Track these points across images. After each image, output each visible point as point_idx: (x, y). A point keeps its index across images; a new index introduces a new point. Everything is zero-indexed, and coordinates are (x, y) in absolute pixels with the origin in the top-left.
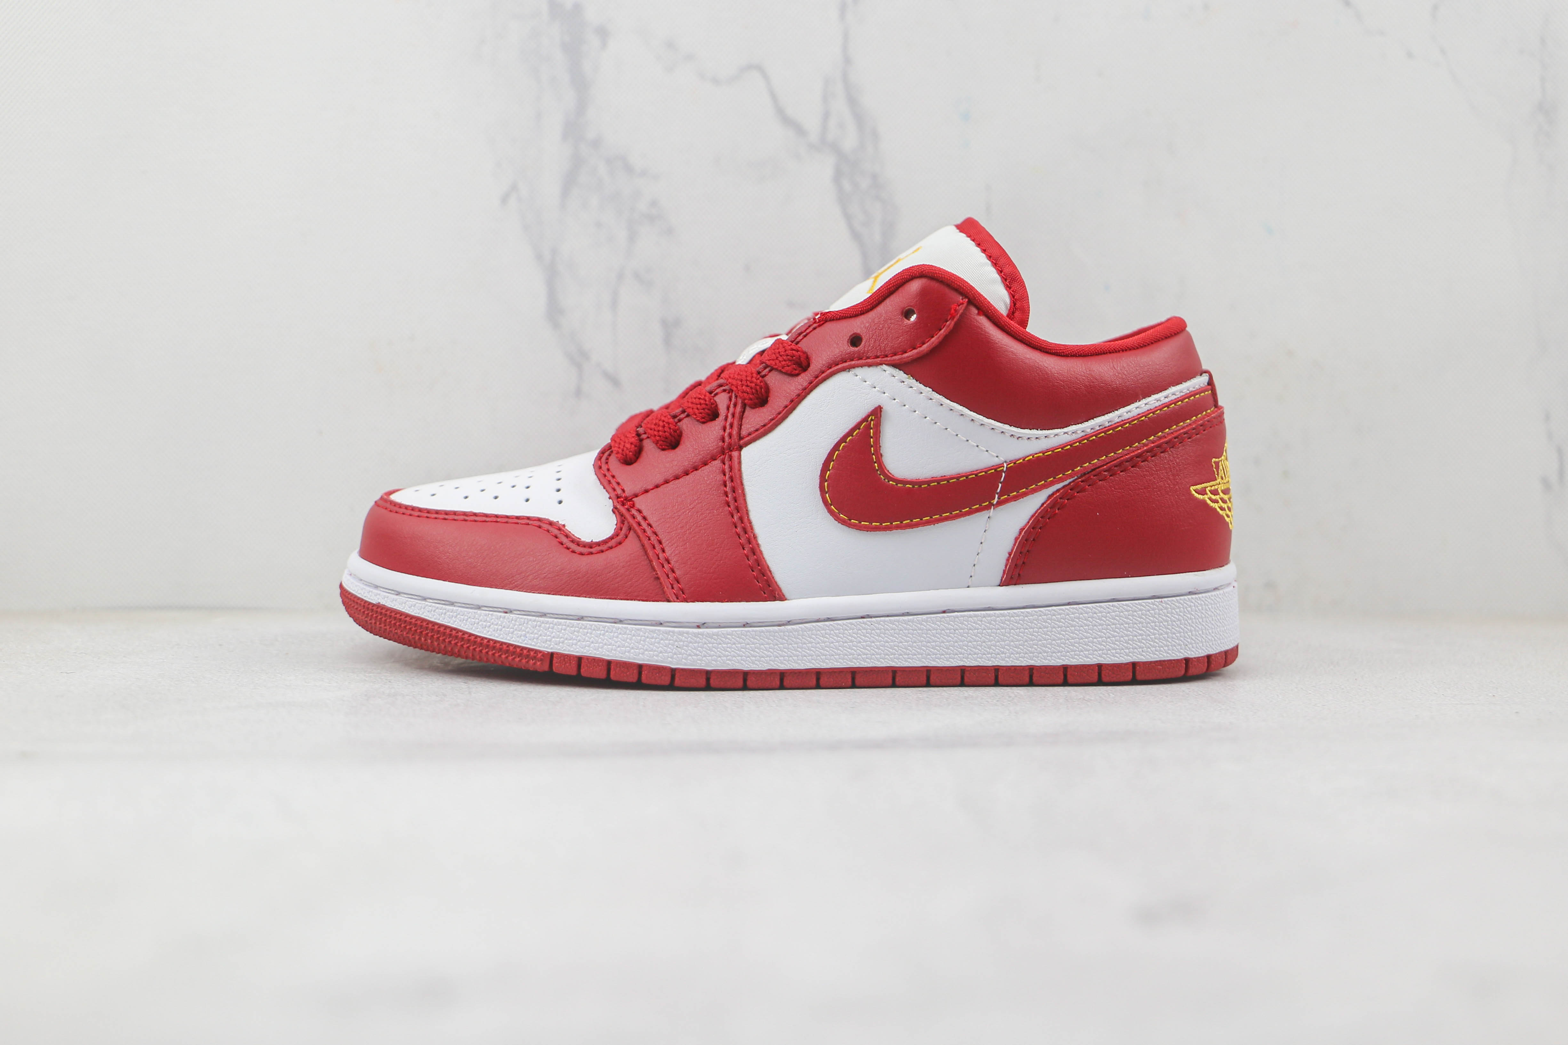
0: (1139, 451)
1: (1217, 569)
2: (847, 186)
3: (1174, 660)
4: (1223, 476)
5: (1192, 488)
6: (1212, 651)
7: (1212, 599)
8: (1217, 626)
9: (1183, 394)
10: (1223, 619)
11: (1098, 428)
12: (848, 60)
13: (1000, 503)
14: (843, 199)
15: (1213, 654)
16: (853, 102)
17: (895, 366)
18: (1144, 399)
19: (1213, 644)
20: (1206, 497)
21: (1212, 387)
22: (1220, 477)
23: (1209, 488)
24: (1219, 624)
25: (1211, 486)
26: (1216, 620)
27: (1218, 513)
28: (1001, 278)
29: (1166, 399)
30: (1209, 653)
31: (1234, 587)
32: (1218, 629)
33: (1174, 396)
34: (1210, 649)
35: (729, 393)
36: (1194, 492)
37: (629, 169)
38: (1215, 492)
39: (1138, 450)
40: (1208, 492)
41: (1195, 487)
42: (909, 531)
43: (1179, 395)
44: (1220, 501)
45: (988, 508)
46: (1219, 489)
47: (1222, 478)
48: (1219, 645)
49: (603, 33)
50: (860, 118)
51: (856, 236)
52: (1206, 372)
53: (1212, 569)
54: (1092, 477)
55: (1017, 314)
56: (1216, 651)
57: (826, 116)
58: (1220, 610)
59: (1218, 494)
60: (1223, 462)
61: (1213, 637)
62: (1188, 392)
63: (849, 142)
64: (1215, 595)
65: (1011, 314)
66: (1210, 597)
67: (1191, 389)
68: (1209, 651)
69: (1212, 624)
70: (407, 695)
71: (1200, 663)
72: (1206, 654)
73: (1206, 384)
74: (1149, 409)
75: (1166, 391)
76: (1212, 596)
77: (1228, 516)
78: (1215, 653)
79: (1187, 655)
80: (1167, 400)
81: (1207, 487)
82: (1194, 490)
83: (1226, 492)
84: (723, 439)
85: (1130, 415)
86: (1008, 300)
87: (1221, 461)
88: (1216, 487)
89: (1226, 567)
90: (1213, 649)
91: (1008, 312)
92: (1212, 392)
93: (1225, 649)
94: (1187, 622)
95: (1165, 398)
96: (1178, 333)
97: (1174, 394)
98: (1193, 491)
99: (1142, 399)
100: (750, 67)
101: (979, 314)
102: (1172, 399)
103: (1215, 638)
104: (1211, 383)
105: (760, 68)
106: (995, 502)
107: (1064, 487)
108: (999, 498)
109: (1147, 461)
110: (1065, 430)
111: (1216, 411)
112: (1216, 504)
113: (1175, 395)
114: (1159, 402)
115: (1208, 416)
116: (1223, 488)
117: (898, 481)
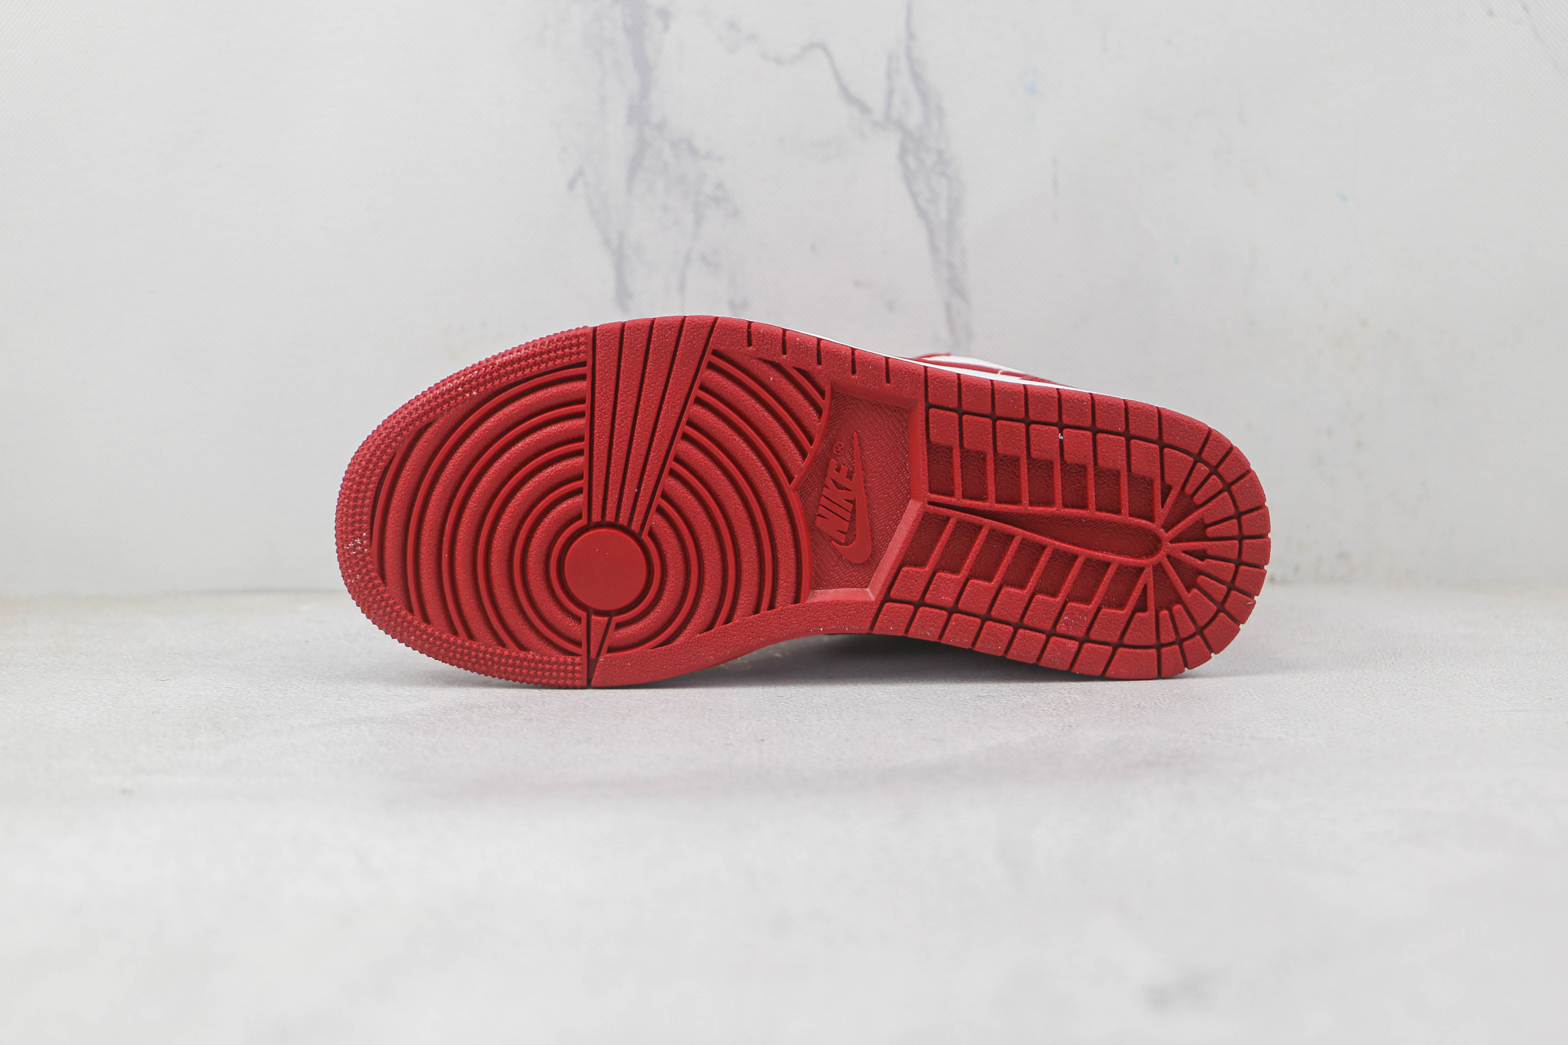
2: (912, 163)
12: (911, 36)
14: (908, 177)
16: (917, 78)
37: (693, 151)
49: (665, 15)
50: (924, 95)
51: (922, 213)
57: (890, 93)
63: (914, 119)
70: (483, 707)
100: (813, 46)
105: (823, 47)
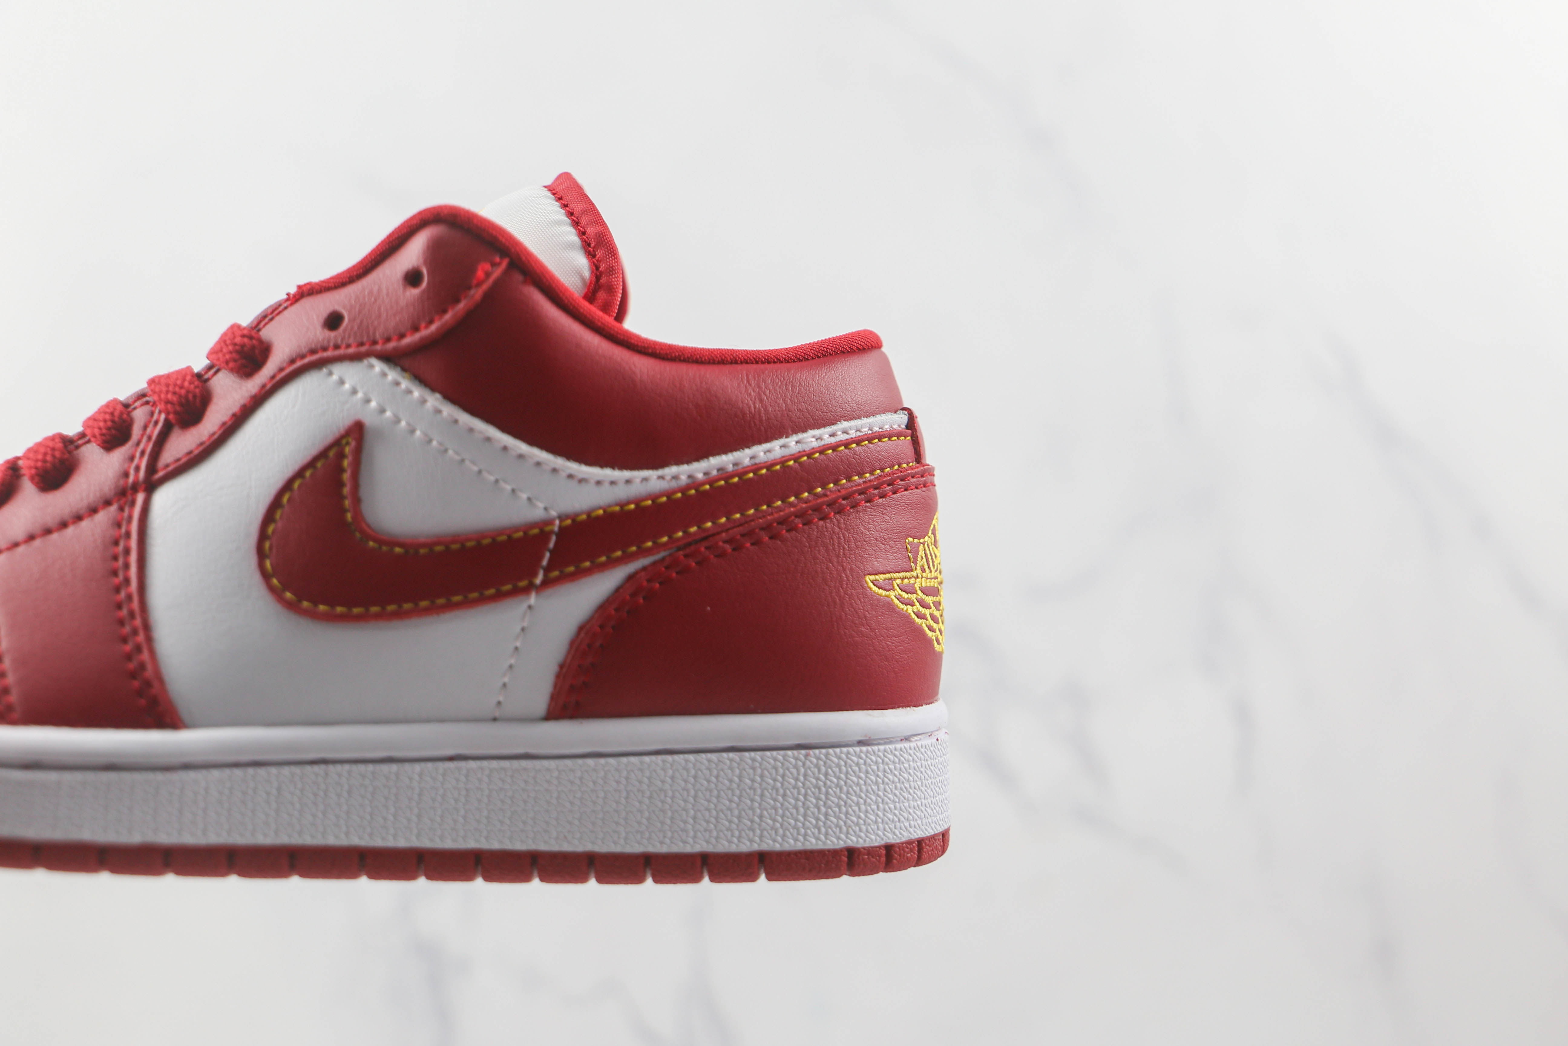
0: (782, 513)
1: (908, 708)
3: (829, 851)
4: (926, 567)
5: (869, 578)
6: (892, 839)
7: (895, 755)
8: (905, 798)
9: (862, 434)
10: (915, 789)
11: (714, 473)
13: (547, 583)
15: (898, 844)
17: (388, 358)
18: (794, 435)
19: (895, 828)
20: (892, 594)
21: (913, 433)
22: (918, 568)
23: (899, 581)
24: (906, 795)
25: (903, 579)
26: (901, 789)
27: (913, 622)
28: (582, 241)
29: (832, 438)
30: (888, 841)
31: (937, 740)
32: (906, 804)
33: (845, 435)
34: (890, 835)
35: (153, 406)
36: (871, 585)
38: (910, 590)
39: (781, 511)
40: (896, 587)
41: (872, 577)
42: (396, 623)
43: (853, 434)
44: (917, 604)
45: (526, 590)
46: (916, 585)
47: (923, 570)
48: (906, 829)
52: (904, 409)
53: (899, 707)
54: (703, 549)
55: (602, 295)
56: (901, 839)
58: (909, 773)
59: (915, 592)
60: (926, 545)
61: (896, 815)
62: (870, 432)
64: (901, 750)
65: (590, 296)
66: (891, 752)
67: (876, 429)
68: (889, 838)
69: (895, 795)
71: (873, 857)
72: (883, 843)
73: (904, 427)
74: (801, 450)
75: (833, 427)
76: (896, 750)
77: (931, 629)
78: (898, 841)
79: (850, 844)
80: (833, 440)
81: (895, 579)
82: (872, 582)
83: (933, 591)
84: (126, 475)
85: (771, 457)
86: (587, 274)
87: (923, 544)
88: (912, 581)
89: (925, 708)
90: (896, 835)
91: (586, 290)
92: (911, 438)
93: (917, 837)
94: (852, 788)
95: (830, 436)
96: (864, 349)
97: (845, 432)
98: (869, 582)
99: (792, 435)
101: (525, 282)
102: (842, 439)
103: (901, 817)
104: (911, 424)
106: (538, 580)
107: (654, 564)
108: (545, 575)
109: (796, 531)
110: (660, 472)
111: (918, 467)
112: (909, 607)
113: (848, 434)
114: (819, 441)
115: (901, 472)
116: (924, 585)
117: (381, 542)
